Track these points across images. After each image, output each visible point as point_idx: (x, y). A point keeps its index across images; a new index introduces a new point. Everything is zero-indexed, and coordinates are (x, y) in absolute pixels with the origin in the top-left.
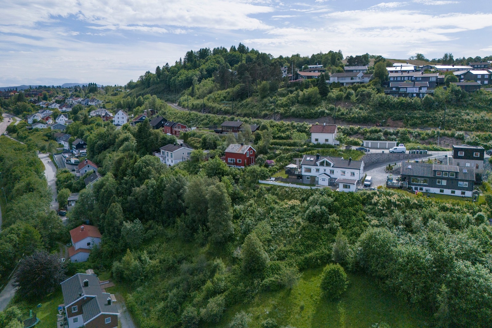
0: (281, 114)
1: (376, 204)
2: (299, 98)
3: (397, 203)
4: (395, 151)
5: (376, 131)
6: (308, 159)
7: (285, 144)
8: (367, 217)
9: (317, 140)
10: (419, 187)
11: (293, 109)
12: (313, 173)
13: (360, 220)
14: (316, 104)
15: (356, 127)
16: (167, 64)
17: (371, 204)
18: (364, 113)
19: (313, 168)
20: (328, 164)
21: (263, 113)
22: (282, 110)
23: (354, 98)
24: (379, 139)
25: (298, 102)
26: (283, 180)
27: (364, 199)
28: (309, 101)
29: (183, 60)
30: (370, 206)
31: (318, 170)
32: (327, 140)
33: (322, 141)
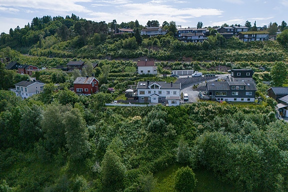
0: (112, 56)
1: (197, 113)
2: (123, 45)
3: (213, 110)
4: (196, 75)
5: (179, 64)
6: (141, 84)
7: (119, 76)
9: (142, 71)
10: (220, 98)
11: (120, 52)
12: (146, 94)
13: (189, 126)
14: (135, 48)
15: (165, 63)
16: (18, 27)
17: (193, 113)
18: (168, 53)
19: (146, 91)
20: (157, 87)
21: (98, 55)
22: (112, 53)
23: (159, 44)
24: (181, 69)
25: (123, 47)
26: (123, 102)
27: (188, 110)
28: (129, 46)
30: (194, 115)
31: (150, 92)
32: (149, 71)
33: (146, 72)
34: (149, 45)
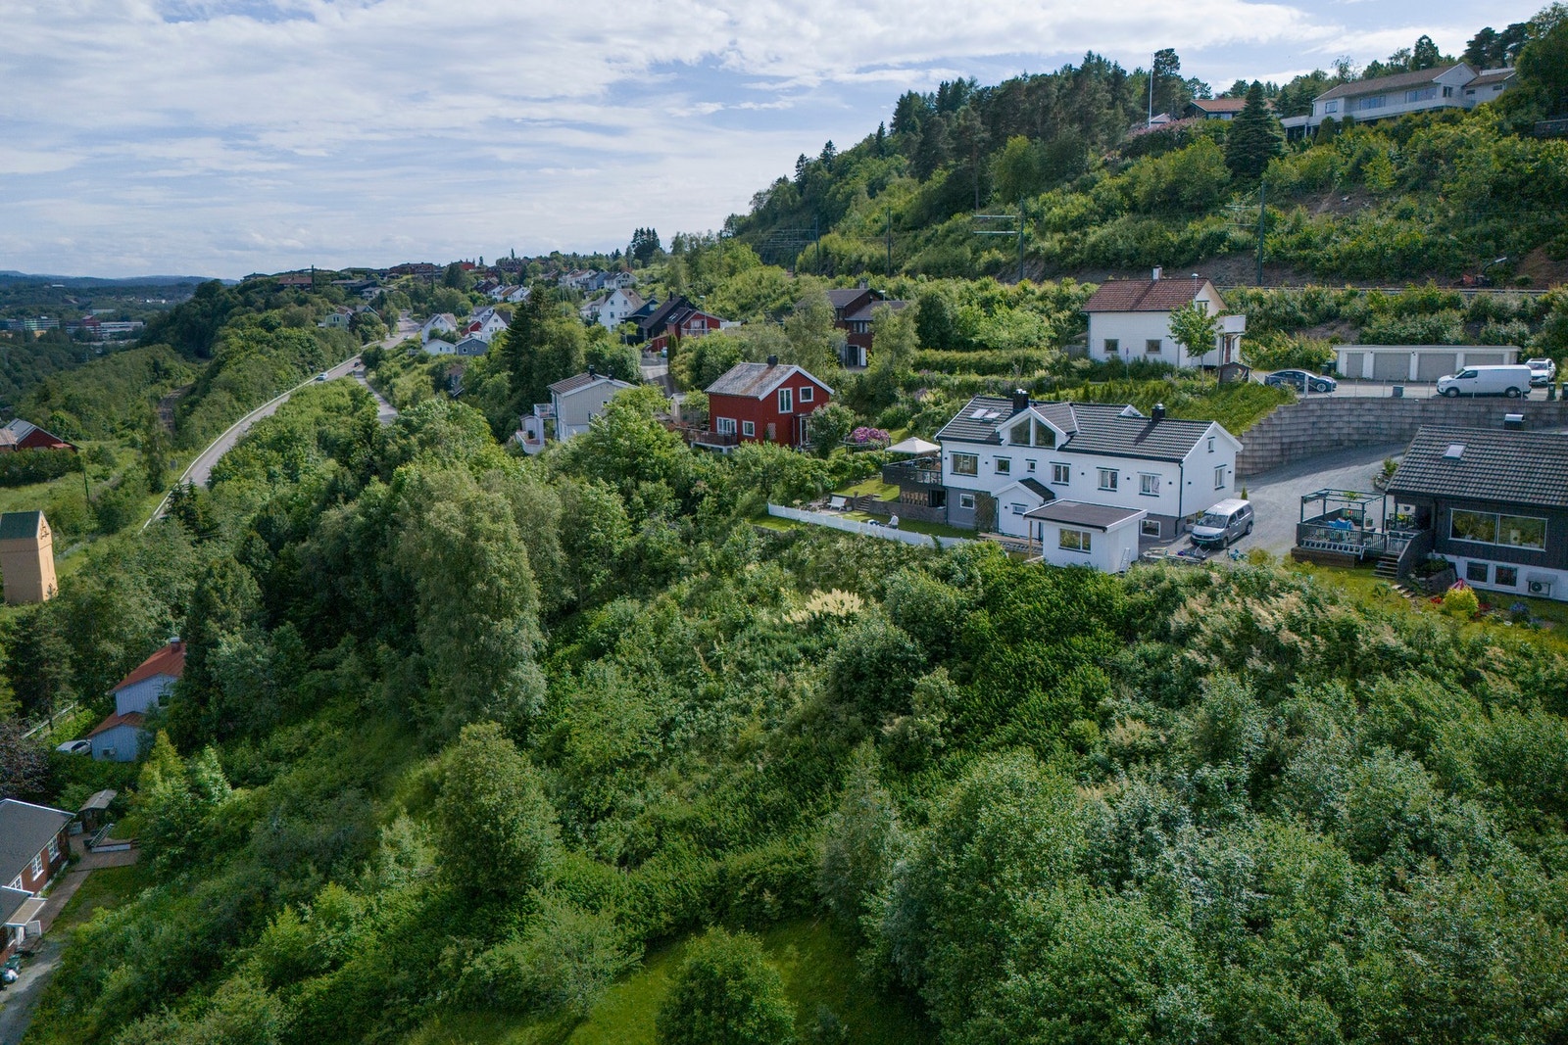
0: (1049, 258)
1: (1183, 638)
3: (1287, 637)
4: (1466, 386)
5: (1430, 306)
6: (978, 414)
7: (965, 368)
8: (1108, 702)
9: (1112, 345)
10: (1492, 566)
11: (1095, 234)
12: (986, 479)
13: (1065, 715)
15: (1331, 294)
16: (829, 145)
17: (1163, 635)
19: (987, 455)
20: (1047, 438)
21: (986, 257)
22: (1051, 243)
23: (1383, 176)
24: (1434, 338)
25: (1134, 208)
26: (878, 512)
27: (1139, 610)
28: (1172, 202)
29: (887, 129)
30: (1154, 648)
31: (1003, 466)
32: (1154, 346)
33: (1132, 349)
34: (1311, 187)
